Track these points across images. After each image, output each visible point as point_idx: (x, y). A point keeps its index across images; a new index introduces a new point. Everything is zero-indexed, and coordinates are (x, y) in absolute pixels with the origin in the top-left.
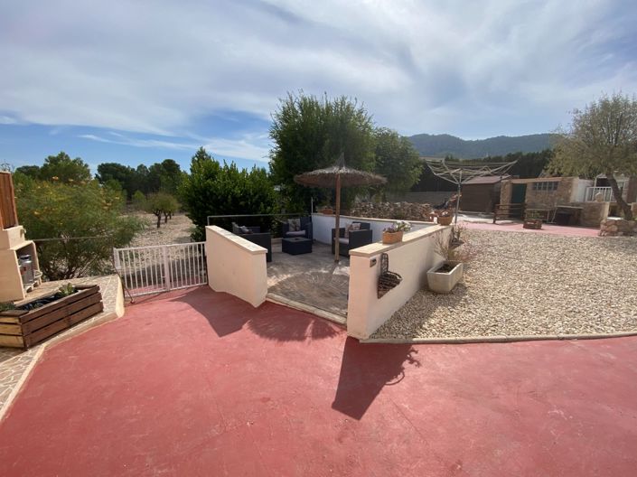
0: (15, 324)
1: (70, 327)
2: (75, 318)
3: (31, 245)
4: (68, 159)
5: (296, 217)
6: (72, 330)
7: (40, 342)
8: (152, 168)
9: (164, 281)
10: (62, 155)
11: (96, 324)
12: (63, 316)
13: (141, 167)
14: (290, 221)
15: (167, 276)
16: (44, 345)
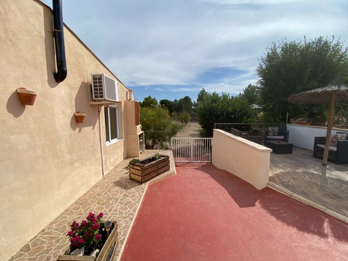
0: (139, 170)
1: (158, 175)
2: (160, 171)
3: (143, 133)
4: (151, 99)
5: (275, 126)
6: (158, 177)
7: (147, 181)
8: (179, 101)
9: (190, 157)
10: (149, 97)
11: (167, 176)
12: (156, 169)
13: (175, 101)
14: (270, 129)
15: (192, 154)
16: (148, 182)
